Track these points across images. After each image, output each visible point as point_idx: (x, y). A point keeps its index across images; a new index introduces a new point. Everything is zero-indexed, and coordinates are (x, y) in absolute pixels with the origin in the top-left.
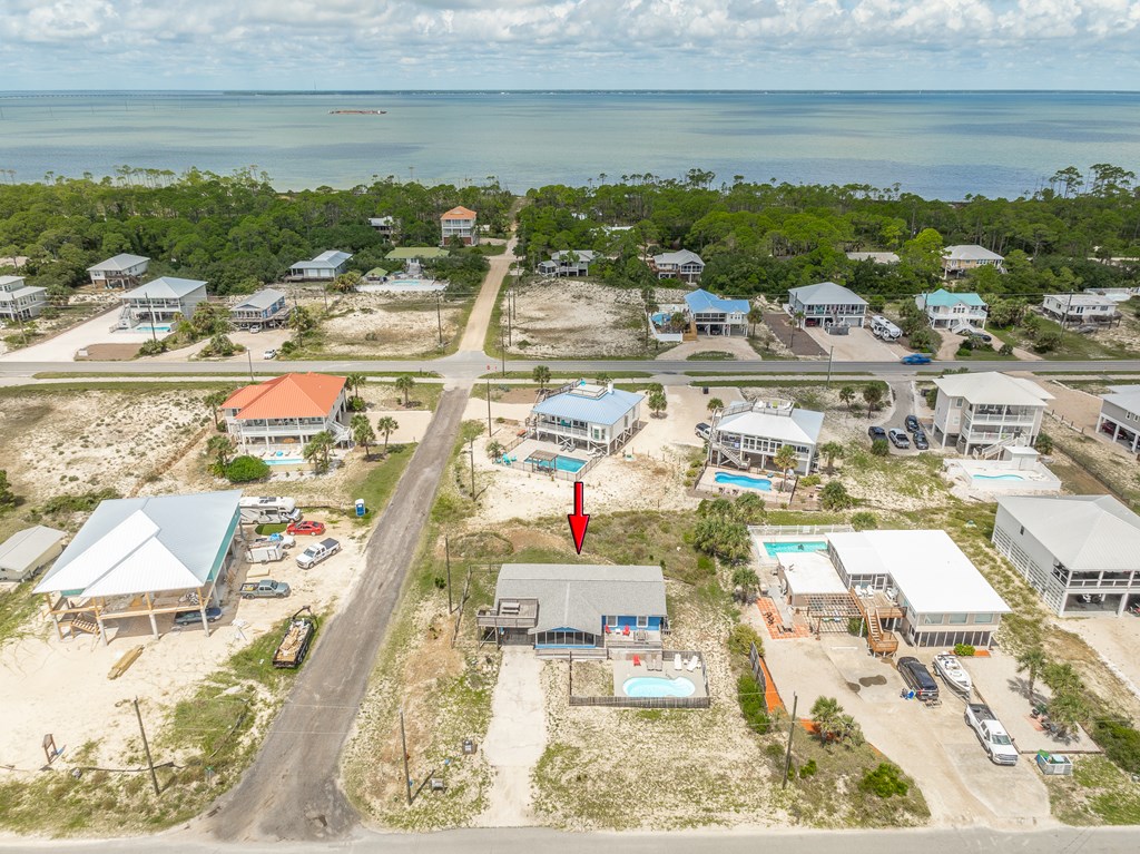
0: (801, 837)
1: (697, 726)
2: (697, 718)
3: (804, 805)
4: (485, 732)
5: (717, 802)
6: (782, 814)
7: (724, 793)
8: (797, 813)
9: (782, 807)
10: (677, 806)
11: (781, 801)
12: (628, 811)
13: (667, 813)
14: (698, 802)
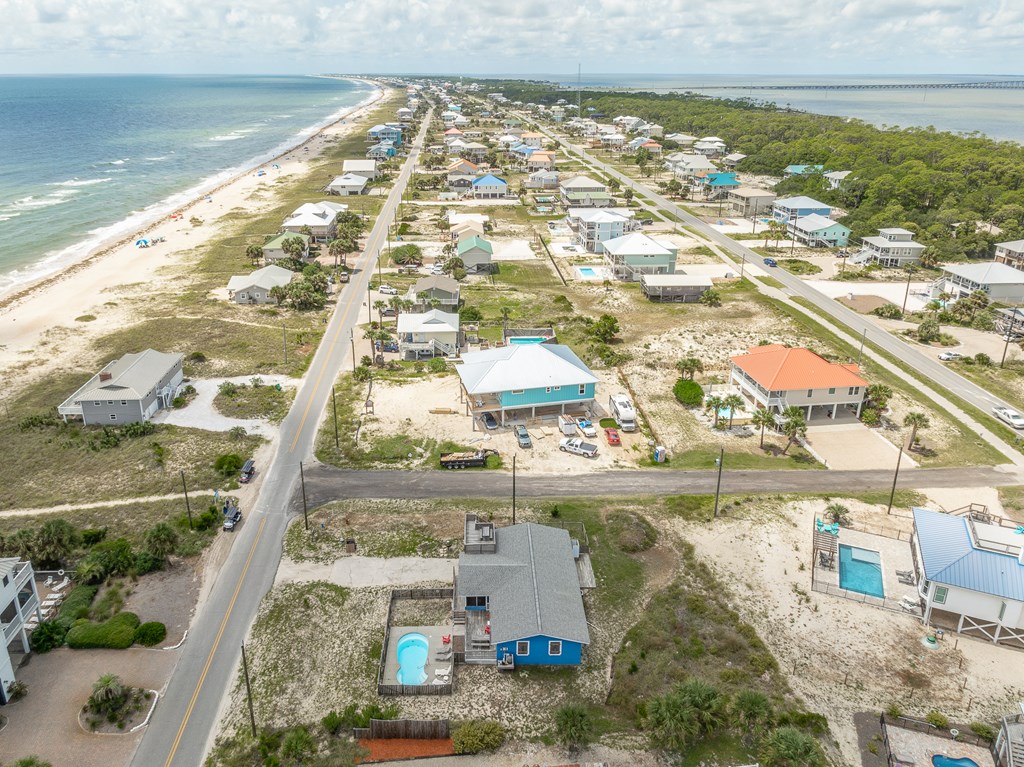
0: (202, 744)
1: (356, 683)
2: (366, 684)
3: (233, 753)
4: (369, 555)
5: (259, 687)
6: (231, 733)
7: (266, 692)
8: (229, 745)
9: (237, 734)
10: (264, 660)
11: (243, 733)
12: (268, 631)
13: (259, 654)
14: (263, 674)
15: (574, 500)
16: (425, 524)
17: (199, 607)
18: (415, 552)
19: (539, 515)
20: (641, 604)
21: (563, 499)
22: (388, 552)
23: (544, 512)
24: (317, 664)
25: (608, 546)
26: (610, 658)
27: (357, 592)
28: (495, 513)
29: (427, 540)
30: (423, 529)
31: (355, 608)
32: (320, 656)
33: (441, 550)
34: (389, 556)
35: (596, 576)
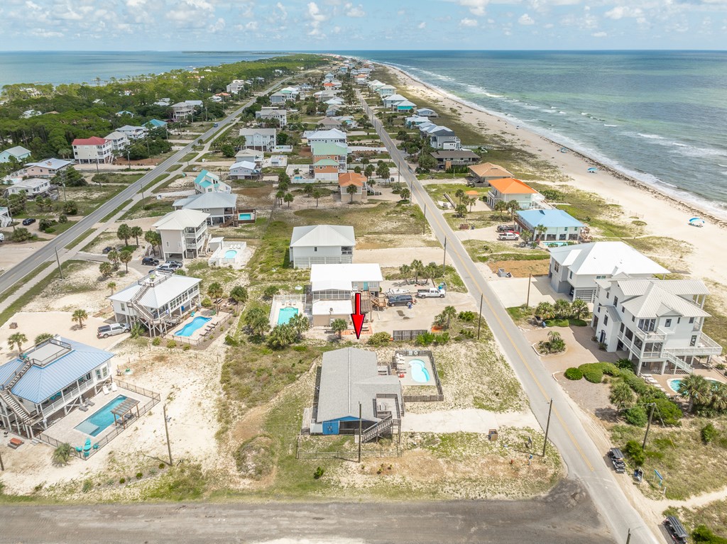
15: (296, 497)
16: (440, 460)
17: (566, 396)
18: (441, 438)
19: (335, 477)
20: (279, 398)
21: (307, 498)
22: (462, 436)
23: (329, 481)
24: (469, 367)
25: (282, 444)
26: (310, 372)
27: (469, 405)
28: (376, 479)
29: (434, 449)
30: (440, 456)
31: (465, 396)
32: (470, 370)
33: (420, 438)
34: (460, 433)
35: (302, 417)
